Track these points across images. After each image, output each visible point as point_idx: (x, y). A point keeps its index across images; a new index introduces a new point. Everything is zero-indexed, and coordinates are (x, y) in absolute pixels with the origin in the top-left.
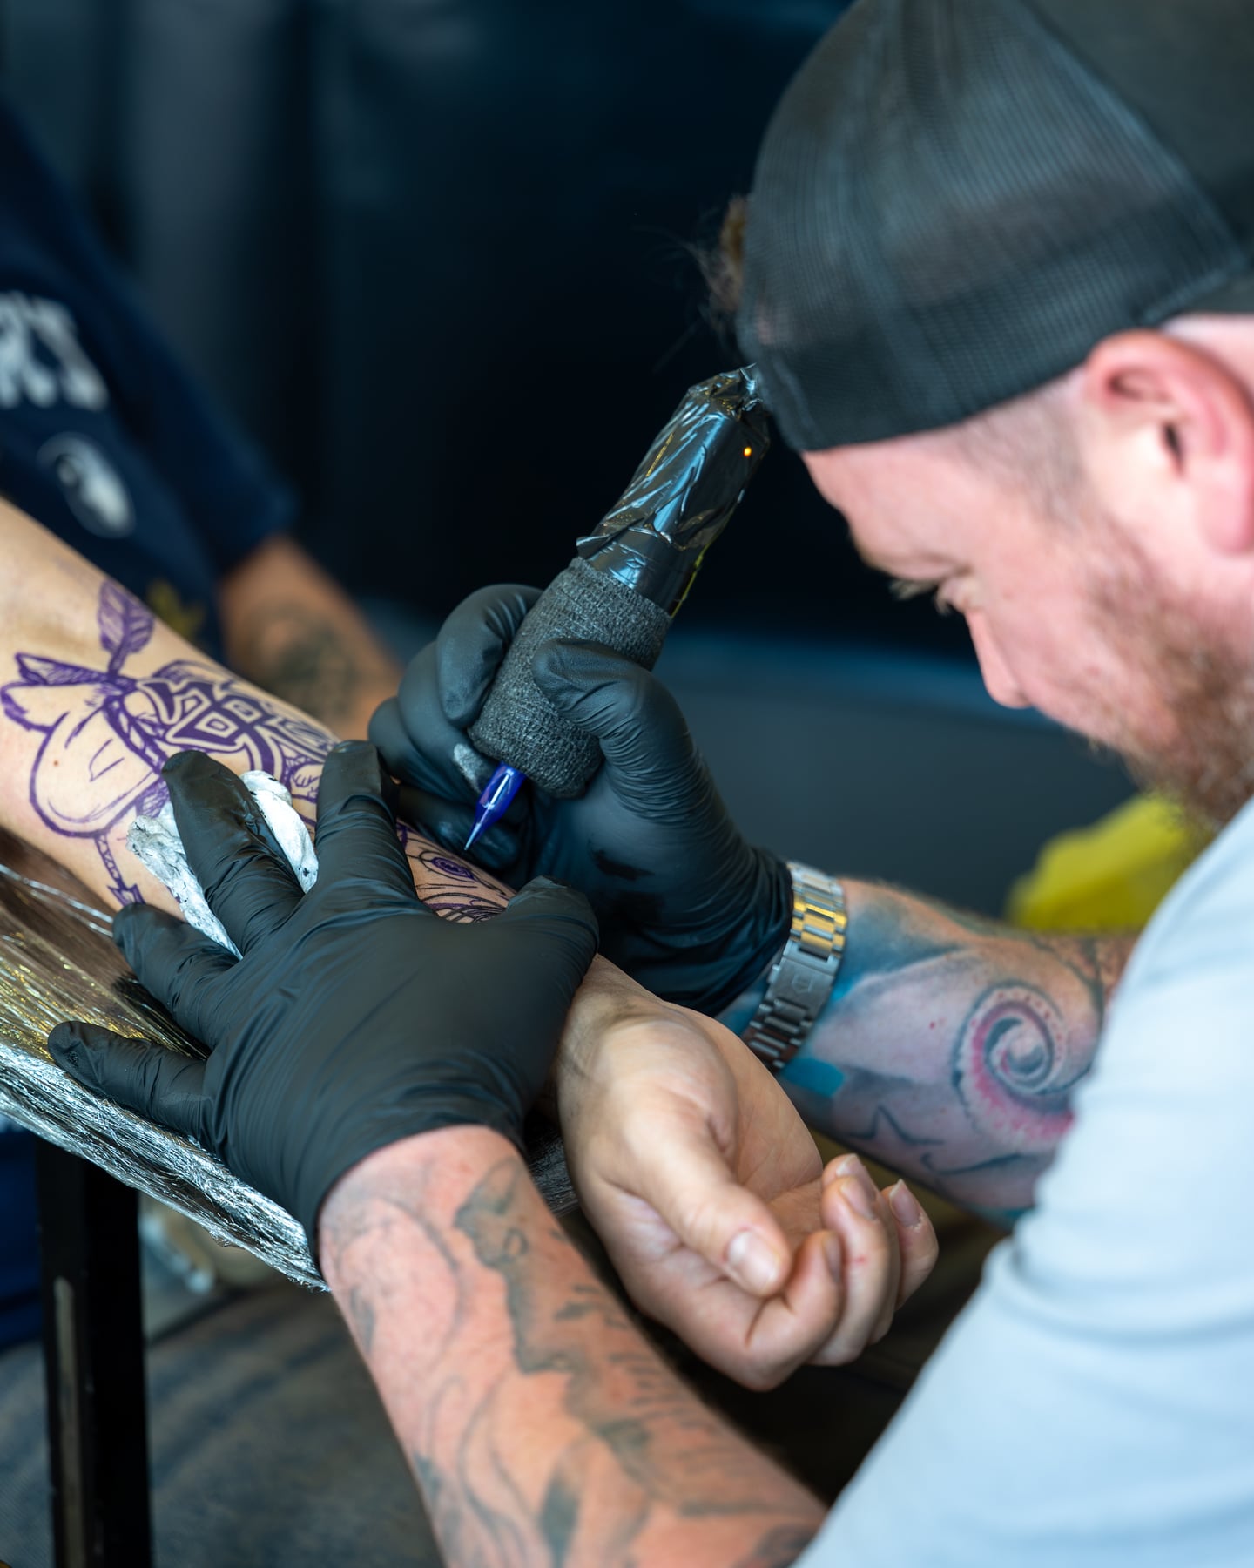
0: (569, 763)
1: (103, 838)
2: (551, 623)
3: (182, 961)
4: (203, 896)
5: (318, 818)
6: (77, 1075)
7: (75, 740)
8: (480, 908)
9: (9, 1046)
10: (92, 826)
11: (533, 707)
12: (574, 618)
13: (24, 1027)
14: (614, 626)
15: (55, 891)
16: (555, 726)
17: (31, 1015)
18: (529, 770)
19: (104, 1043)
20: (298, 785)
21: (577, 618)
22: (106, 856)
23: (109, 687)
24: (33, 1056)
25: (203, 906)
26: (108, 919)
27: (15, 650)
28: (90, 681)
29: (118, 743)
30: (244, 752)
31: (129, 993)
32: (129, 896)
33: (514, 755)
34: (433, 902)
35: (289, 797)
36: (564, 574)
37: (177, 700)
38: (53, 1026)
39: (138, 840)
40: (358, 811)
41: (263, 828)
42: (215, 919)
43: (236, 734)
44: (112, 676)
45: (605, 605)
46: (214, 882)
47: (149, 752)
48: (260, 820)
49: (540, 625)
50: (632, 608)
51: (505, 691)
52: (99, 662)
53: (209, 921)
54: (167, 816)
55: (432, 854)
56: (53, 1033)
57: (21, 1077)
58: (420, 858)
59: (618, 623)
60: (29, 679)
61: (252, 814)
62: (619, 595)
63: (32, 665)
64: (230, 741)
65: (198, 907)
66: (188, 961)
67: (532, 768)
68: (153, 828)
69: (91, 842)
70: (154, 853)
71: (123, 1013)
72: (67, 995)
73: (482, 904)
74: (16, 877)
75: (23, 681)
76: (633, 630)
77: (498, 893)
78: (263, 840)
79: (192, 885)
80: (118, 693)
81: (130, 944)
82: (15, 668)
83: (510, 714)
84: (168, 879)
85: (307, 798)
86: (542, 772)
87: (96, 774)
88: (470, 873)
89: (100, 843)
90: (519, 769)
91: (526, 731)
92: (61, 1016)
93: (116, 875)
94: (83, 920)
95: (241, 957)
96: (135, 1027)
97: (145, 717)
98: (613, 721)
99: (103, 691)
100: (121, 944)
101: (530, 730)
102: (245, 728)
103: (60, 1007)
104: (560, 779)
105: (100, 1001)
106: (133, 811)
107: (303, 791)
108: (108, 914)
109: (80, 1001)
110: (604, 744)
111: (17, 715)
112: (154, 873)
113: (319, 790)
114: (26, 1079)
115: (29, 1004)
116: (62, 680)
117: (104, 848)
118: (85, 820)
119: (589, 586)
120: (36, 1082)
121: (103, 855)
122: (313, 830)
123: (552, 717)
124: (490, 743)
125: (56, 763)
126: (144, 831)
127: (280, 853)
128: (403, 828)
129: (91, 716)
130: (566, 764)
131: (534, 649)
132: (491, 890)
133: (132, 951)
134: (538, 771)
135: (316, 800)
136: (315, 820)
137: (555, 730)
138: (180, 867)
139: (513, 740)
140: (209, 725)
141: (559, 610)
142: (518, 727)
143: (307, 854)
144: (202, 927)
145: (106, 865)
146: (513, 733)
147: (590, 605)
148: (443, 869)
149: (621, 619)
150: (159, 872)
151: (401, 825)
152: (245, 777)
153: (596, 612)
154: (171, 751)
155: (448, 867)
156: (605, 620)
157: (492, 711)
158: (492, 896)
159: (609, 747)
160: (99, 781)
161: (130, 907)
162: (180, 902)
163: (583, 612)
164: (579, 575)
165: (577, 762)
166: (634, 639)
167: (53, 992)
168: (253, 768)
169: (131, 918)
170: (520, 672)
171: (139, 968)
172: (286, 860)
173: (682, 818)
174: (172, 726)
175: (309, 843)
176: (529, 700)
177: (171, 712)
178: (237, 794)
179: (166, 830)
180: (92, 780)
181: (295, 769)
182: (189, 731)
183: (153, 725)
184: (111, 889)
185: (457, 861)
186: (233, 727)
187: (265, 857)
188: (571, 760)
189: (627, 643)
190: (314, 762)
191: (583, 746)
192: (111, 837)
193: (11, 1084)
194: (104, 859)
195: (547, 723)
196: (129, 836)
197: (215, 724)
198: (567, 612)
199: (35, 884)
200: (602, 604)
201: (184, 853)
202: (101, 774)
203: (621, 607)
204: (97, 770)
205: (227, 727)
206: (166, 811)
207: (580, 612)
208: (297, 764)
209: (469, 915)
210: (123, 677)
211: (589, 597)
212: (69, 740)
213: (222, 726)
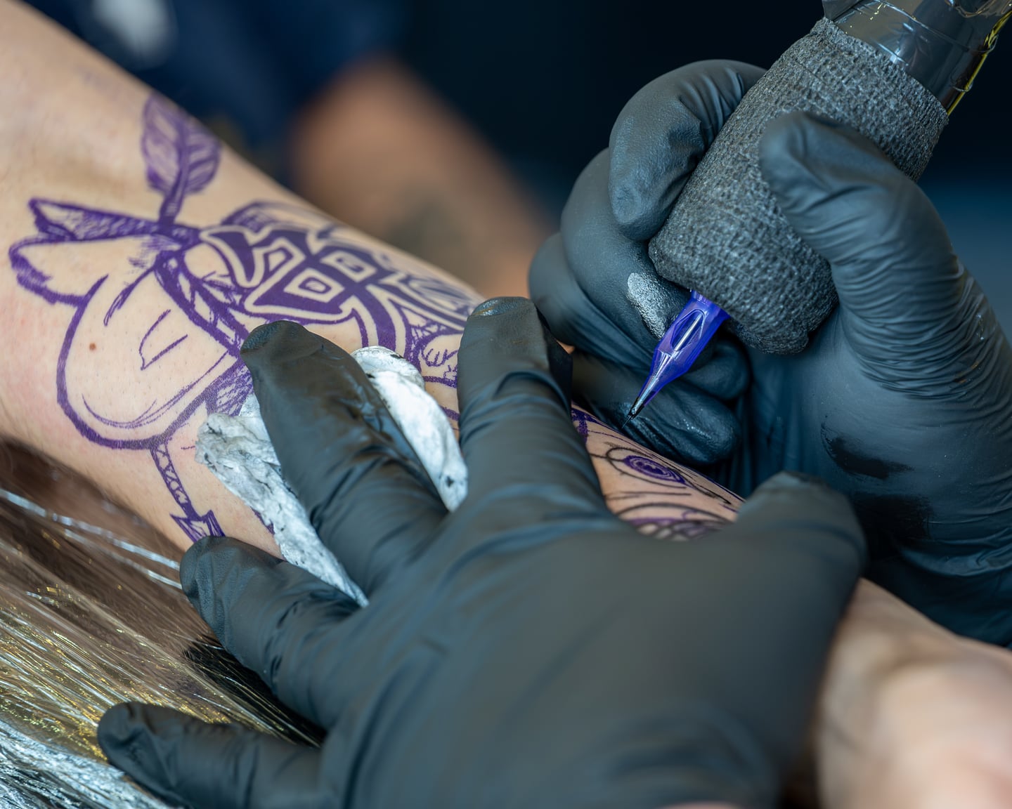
0: (786, 297)
1: (162, 447)
2: (776, 103)
3: (281, 611)
4: (307, 521)
5: (461, 409)
6: (140, 775)
7: (118, 314)
8: (698, 523)
9: (43, 741)
10: (145, 432)
11: (742, 213)
12: (809, 96)
13: (61, 714)
14: (864, 112)
15: (98, 530)
16: (771, 241)
17: (71, 698)
18: (730, 302)
19: (177, 729)
20: (429, 364)
21: (814, 96)
22: (168, 474)
23: (162, 239)
24: (76, 753)
25: (307, 535)
26: (173, 565)
27: (28, 198)
28: (134, 233)
29: (178, 315)
30: (353, 321)
31: (208, 663)
32: (202, 528)
33: (711, 278)
34: (630, 516)
35: (420, 380)
36: (804, 41)
37: (258, 254)
38: (103, 711)
39: (212, 448)
40: (521, 393)
41: (386, 421)
42: (324, 552)
43: (341, 298)
44: (165, 225)
45: (855, 81)
46: (322, 497)
47: (222, 326)
48: (382, 411)
49: (762, 105)
50: (891, 89)
51: (705, 191)
52: (147, 207)
53: (316, 555)
54: (251, 415)
55: (624, 451)
56: (104, 721)
57: (59, 783)
58: (608, 457)
59: (870, 108)
60: (50, 233)
61: (372, 403)
62: (875, 69)
63: (53, 214)
64: (333, 307)
65: (300, 537)
66: (292, 611)
67: (734, 299)
68: (232, 430)
69: (146, 453)
70: (236, 467)
71: (201, 691)
72: (119, 668)
73: (699, 516)
74: (41, 512)
75: (42, 236)
76: (891, 120)
77: (721, 502)
78: (389, 438)
79: (290, 506)
80: (175, 247)
81: (205, 595)
82: (30, 219)
83: (709, 221)
84: (256, 500)
85: (443, 381)
86: (748, 307)
87: (148, 360)
88: (679, 475)
89: (159, 455)
90: (716, 299)
91: (730, 246)
92: (114, 697)
93: (182, 499)
94: (136, 566)
95: (363, 601)
96: (217, 709)
97: (214, 278)
98: (856, 241)
99: (154, 245)
100: (193, 594)
101: (736, 244)
102: (353, 288)
103: (112, 685)
104: (772, 319)
105: (168, 676)
106: (202, 408)
107: (438, 372)
108: (174, 558)
109: (139, 676)
110: (839, 273)
111: (34, 282)
112: (236, 493)
113: (459, 368)
114: (68, 786)
115: (68, 683)
116: (96, 233)
117: (164, 462)
118: (137, 424)
119: (833, 55)
120: (82, 789)
121: (163, 473)
122: (456, 423)
123: (768, 228)
124: (678, 261)
125: (93, 347)
126: (219, 434)
127: (412, 455)
128: (580, 416)
129: (138, 280)
130: (782, 296)
131: (750, 137)
132: (711, 499)
133: (211, 603)
134: (744, 304)
135: (456, 383)
136: (458, 412)
137: (772, 248)
138: (272, 484)
139: (710, 257)
140: (303, 286)
141: (789, 86)
142: (719, 239)
143: (450, 456)
144: (307, 566)
145: (168, 485)
146: (712, 248)
147: (832, 80)
148: (641, 471)
149: (875, 102)
150: (243, 491)
151: (576, 411)
152: (359, 355)
153: (841, 89)
154: (251, 324)
155: (648, 468)
156: (853, 101)
157: (682, 218)
158: (714, 506)
159: (846, 280)
160: (154, 368)
161: (205, 542)
162: (273, 533)
163: (823, 88)
164: (822, 41)
165: (799, 297)
166: (891, 132)
167: (100, 665)
168: (365, 343)
169: (205, 557)
170: (729, 166)
171: (221, 626)
172: (422, 466)
173: (946, 389)
174: (253, 289)
175: (452, 441)
176: (737, 204)
177: (250, 272)
178: (349, 377)
179: (250, 432)
180: (143, 368)
181: (426, 341)
182: (276, 296)
183: (225, 290)
184: (176, 519)
185: (660, 460)
186: (337, 289)
187: (392, 462)
188: (790, 292)
189: (882, 137)
190: (450, 331)
191: (808, 274)
192: (174, 446)
193: (46, 794)
194: (165, 476)
195: (760, 235)
196: (199, 443)
197: (311, 284)
198: (801, 87)
199: (67, 521)
200: (850, 79)
201: (277, 462)
202: (155, 359)
203: (877, 85)
204: (149, 354)
205: (328, 289)
206: (249, 407)
207: (819, 89)
208: (427, 334)
209: (682, 532)
210: (181, 226)
211: (832, 69)
212: (110, 314)
213: (321, 288)
